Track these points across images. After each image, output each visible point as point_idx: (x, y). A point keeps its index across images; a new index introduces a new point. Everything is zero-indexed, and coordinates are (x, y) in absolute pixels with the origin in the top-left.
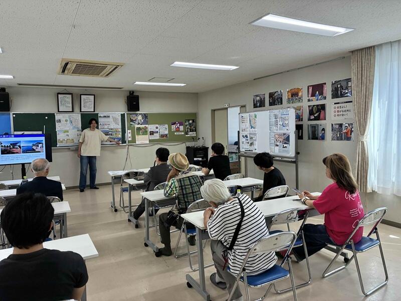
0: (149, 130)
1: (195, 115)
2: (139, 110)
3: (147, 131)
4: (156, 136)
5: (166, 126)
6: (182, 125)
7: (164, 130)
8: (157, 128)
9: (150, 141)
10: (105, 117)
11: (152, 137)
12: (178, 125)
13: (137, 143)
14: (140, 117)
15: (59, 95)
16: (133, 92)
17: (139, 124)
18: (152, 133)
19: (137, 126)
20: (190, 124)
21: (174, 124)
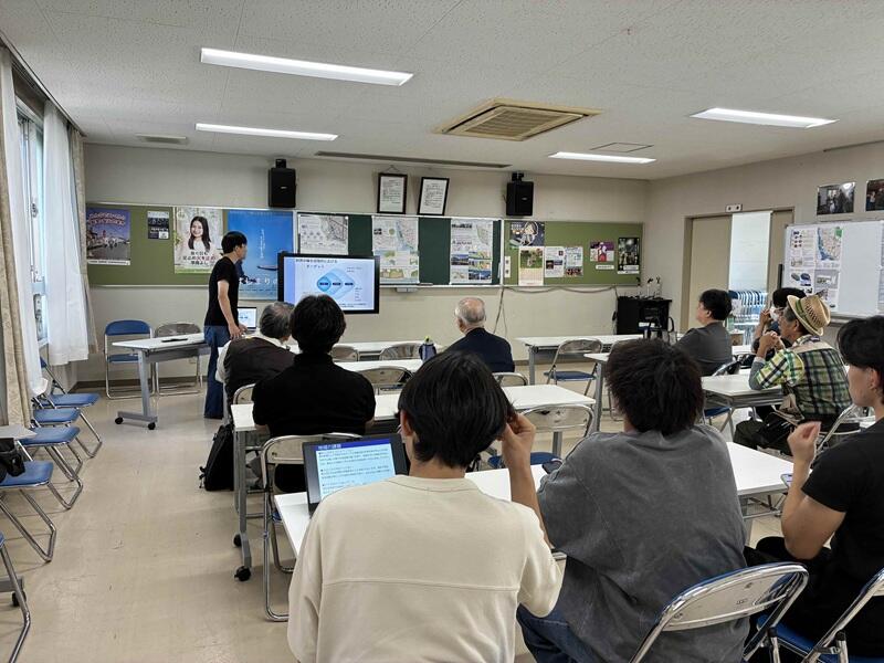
0: (545, 258)
1: (639, 227)
2: (531, 214)
3: (541, 260)
4: (559, 272)
5: (580, 250)
6: (612, 249)
7: (574, 257)
8: (561, 253)
9: (547, 281)
10: (463, 226)
11: (551, 274)
12: (604, 248)
13: (521, 284)
14: (529, 230)
15: (382, 178)
16: (522, 175)
17: (526, 243)
18: (550, 264)
19: (522, 248)
20: (628, 247)
21: (595, 246)
